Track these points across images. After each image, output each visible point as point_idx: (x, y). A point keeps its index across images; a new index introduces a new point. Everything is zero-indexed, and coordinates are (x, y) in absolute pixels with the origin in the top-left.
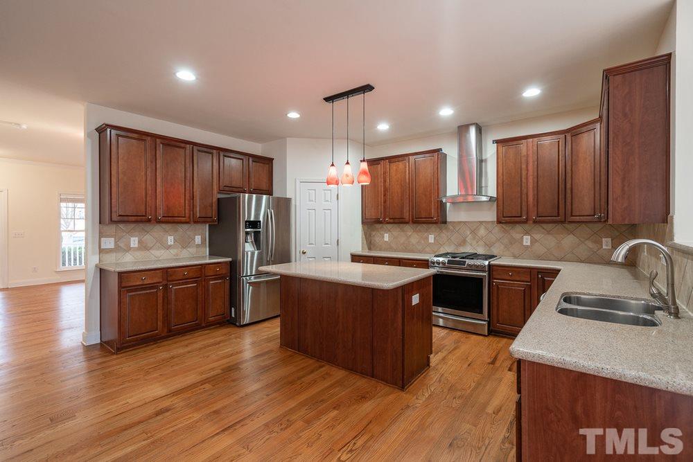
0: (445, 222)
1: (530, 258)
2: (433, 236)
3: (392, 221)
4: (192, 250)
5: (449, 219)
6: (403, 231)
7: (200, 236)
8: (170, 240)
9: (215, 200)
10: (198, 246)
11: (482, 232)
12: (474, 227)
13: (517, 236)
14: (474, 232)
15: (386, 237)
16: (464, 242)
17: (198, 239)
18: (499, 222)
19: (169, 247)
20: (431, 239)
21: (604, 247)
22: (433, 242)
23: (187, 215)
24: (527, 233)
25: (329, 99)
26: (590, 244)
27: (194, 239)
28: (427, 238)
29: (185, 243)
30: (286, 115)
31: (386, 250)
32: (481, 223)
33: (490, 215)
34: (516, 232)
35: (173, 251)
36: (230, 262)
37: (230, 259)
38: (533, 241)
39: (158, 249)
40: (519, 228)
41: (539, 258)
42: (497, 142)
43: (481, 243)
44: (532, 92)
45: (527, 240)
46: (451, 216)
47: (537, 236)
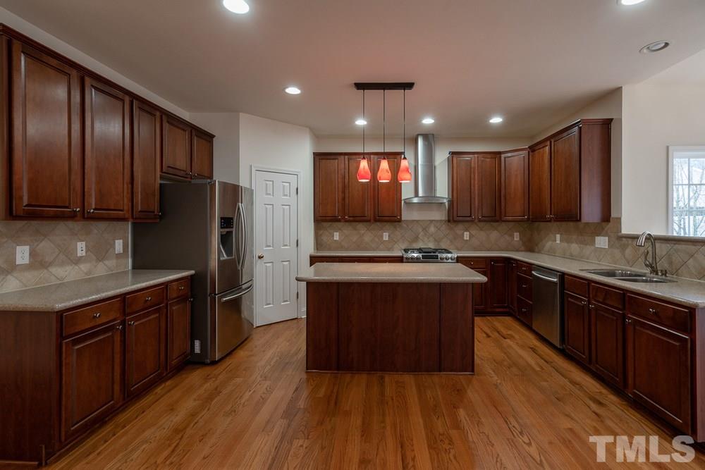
0: (400, 221)
1: (468, 250)
2: (387, 234)
3: (351, 219)
4: (111, 263)
5: (404, 218)
6: (356, 229)
7: (121, 241)
8: (81, 248)
9: (157, 186)
10: (118, 256)
11: (432, 229)
12: (426, 225)
13: (459, 232)
14: (424, 229)
15: (337, 236)
16: (416, 239)
17: (119, 245)
18: (449, 221)
19: (78, 261)
20: (386, 236)
21: (515, 239)
22: (387, 239)
23: (126, 208)
24: (467, 230)
25: (360, 86)
26: (507, 237)
27: (113, 246)
28: (382, 236)
29: (100, 252)
30: (285, 88)
31: (336, 249)
32: (432, 221)
33: (440, 215)
34: (459, 229)
35: (84, 267)
36: (192, 276)
37: (193, 272)
38: (471, 236)
39: (62, 264)
40: (461, 226)
41: (475, 249)
42: (453, 153)
43: (431, 239)
44: (496, 120)
45: (466, 236)
46: (406, 215)
47: (474, 232)
